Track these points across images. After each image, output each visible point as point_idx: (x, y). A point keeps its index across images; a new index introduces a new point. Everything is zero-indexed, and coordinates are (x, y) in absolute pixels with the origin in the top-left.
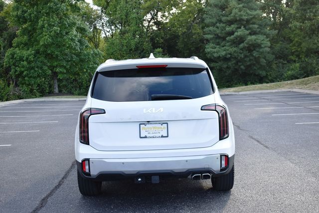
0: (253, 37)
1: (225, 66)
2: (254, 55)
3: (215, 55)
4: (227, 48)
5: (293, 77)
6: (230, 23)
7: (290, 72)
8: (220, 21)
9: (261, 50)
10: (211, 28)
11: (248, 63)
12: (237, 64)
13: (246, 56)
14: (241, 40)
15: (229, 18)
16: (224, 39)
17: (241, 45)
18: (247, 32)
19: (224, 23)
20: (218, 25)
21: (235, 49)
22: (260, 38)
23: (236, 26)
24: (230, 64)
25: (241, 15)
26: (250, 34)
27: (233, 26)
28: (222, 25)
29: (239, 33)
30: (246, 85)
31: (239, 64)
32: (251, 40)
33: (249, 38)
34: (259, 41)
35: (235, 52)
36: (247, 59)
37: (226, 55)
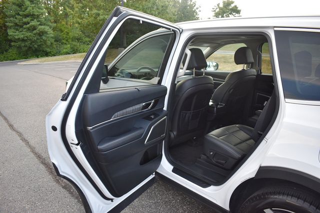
0: (43, 27)
1: (23, 45)
2: (43, 38)
3: (16, 37)
4: (24, 33)
5: (68, 53)
6: (26, 16)
7: (65, 50)
8: (19, 14)
9: (48, 36)
10: (12, 19)
11: (39, 44)
12: (31, 44)
13: (38, 39)
14: (34, 28)
15: (24, 13)
16: (22, 27)
17: (35, 32)
18: (39, 23)
19: (21, 16)
20: (17, 16)
21: (30, 34)
22: (47, 28)
23: (30, 19)
24: (26, 43)
25: (33, 12)
26: (40, 25)
27: (28, 18)
28: (20, 17)
29: (33, 23)
30: (38, 57)
31: (33, 44)
32: (41, 28)
33: (40, 27)
34: (46, 30)
35: (30, 36)
36: (39, 41)
37: (24, 37)
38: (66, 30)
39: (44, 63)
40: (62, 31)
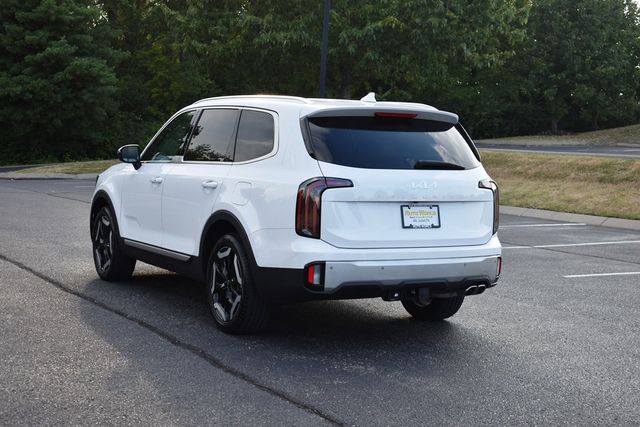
0: (85, 61)
1: (19, 117)
2: (85, 98)
4: (26, 79)
6: (35, 25)
8: (12, 19)
9: (99, 89)
11: (70, 115)
12: (44, 114)
13: (66, 100)
14: (58, 63)
15: (31, 15)
16: (18, 58)
17: (59, 76)
18: (73, 49)
19: (18, 24)
20: (6, 26)
21: (43, 82)
22: (98, 65)
23: (48, 34)
24: (30, 113)
25: (60, 12)
26: (79, 54)
27: (41, 33)
28: (15, 28)
29: (54, 49)
30: (62, 160)
31: (50, 115)
32: (81, 66)
33: (77, 61)
34: (95, 71)
35: (44, 88)
36: (69, 106)
37: (23, 93)
38: (160, 73)
39: (80, 176)
40: (147, 75)
